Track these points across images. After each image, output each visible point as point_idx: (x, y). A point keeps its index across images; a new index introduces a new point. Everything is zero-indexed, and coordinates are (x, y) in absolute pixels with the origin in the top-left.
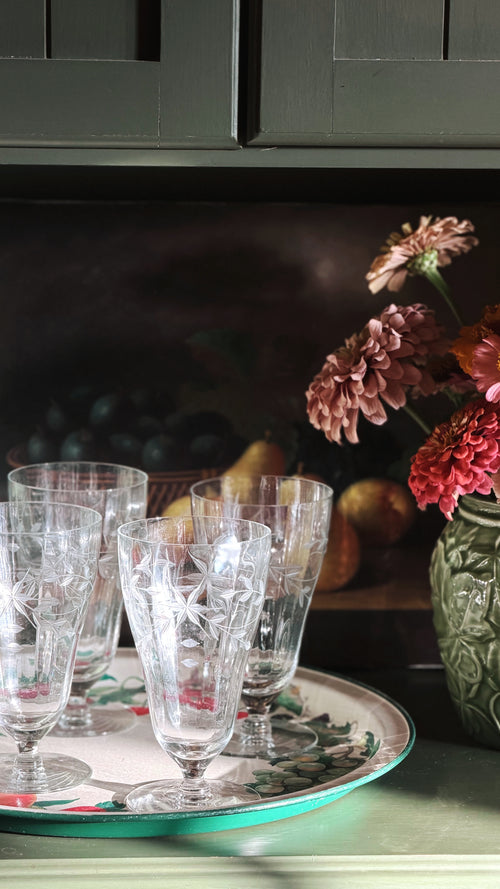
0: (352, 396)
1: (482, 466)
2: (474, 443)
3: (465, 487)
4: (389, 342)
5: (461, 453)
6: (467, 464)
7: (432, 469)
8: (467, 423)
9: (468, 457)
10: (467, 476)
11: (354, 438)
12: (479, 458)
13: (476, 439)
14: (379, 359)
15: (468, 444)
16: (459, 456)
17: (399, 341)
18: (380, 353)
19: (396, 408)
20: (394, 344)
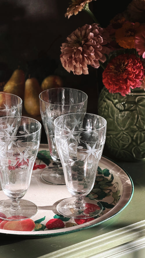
0: (91, 61)
1: (139, 79)
2: (134, 72)
3: (133, 86)
4: (98, 40)
5: (131, 75)
6: (133, 78)
7: (121, 82)
8: (128, 64)
9: (133, 76)
10: (134, 83)
11: (87, 73)
12: (137, 76)
13: (134, 70)
14: (98, 47)
15: (133, 72)
16: (131, 77)
17: (102, 39)
18: (98, 45)
19: (104, 62)
20: (101, 41)
